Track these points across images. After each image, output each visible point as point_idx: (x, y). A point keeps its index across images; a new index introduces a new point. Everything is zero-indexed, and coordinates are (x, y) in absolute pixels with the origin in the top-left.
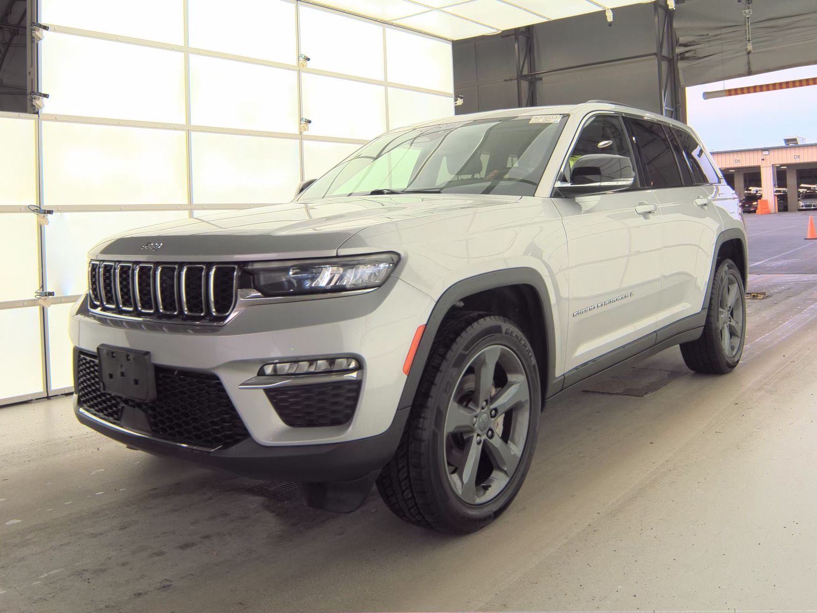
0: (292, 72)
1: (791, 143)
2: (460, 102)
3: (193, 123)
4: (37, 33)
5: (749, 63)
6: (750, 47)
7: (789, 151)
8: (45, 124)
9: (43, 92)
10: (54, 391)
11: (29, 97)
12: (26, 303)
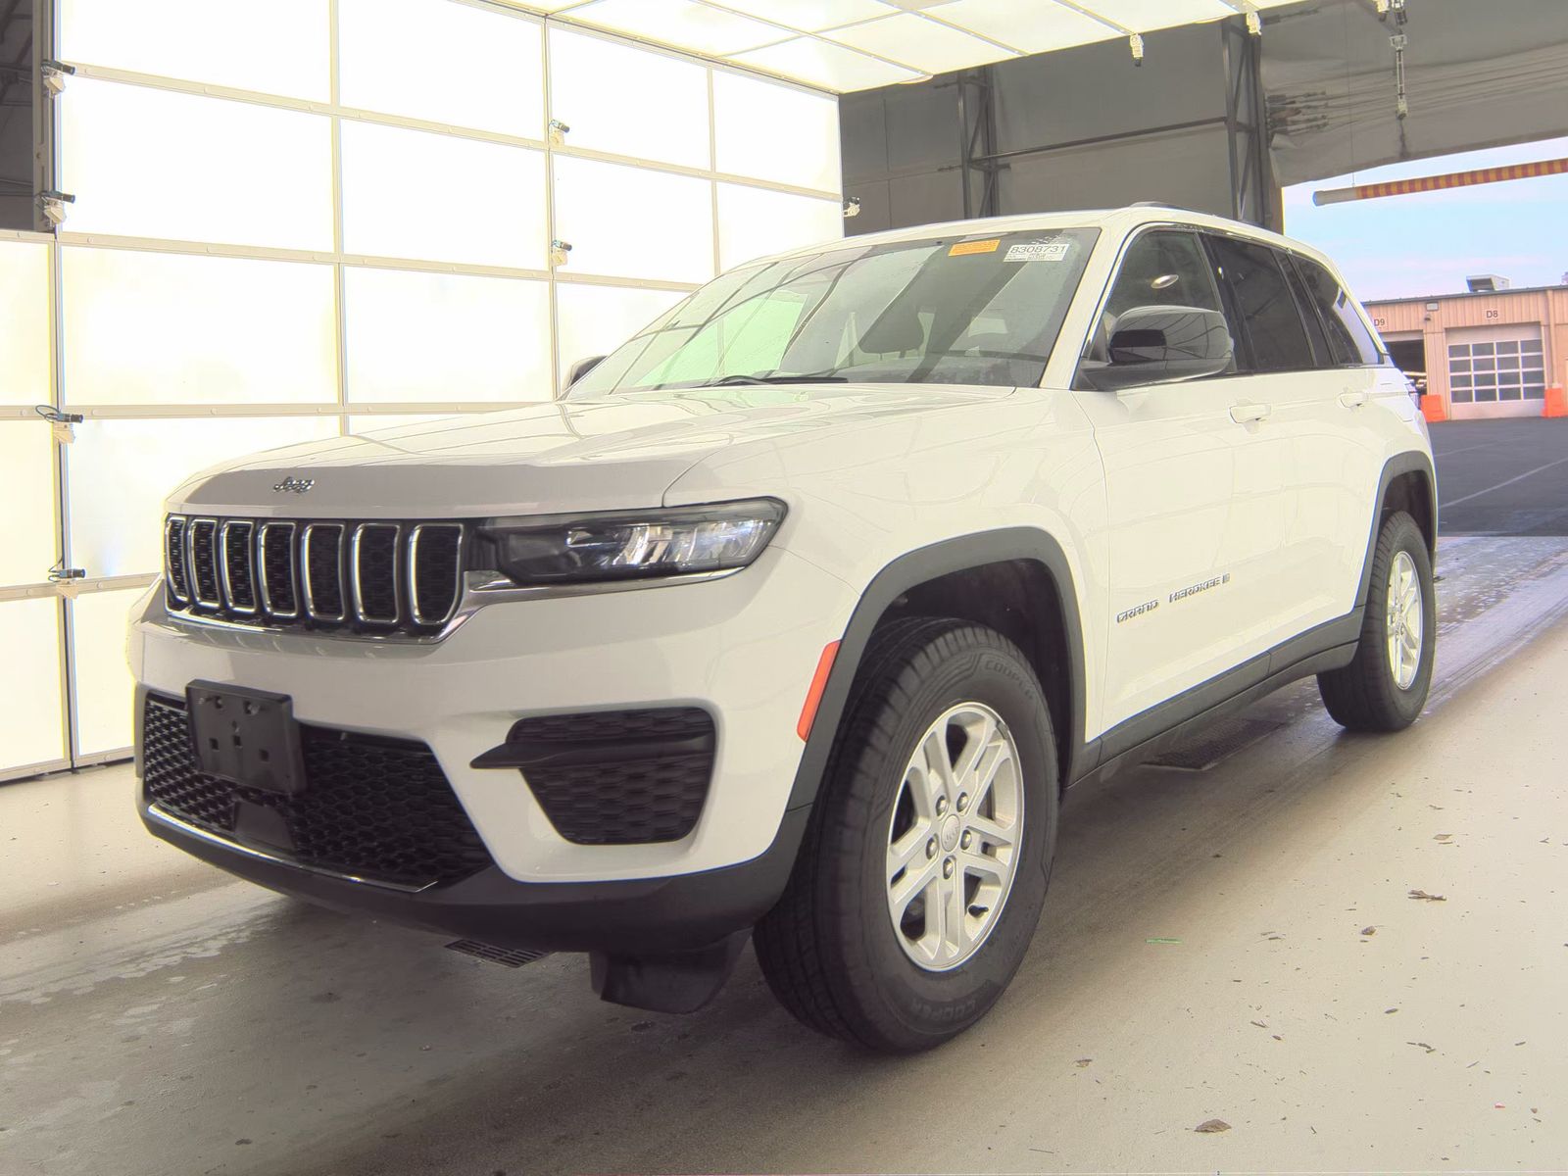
0: (535, 153)
1: (1481, 287)
2: (854, 210)
3: (348, 250)
4: (52, 79)
5: (1402, 138)
6: (1403, 106)
7: (1475, 302)
8: (68, 253)
9: (64, 191)
10: (87, 756)
11: (36, 201)
12: (31, 592)
